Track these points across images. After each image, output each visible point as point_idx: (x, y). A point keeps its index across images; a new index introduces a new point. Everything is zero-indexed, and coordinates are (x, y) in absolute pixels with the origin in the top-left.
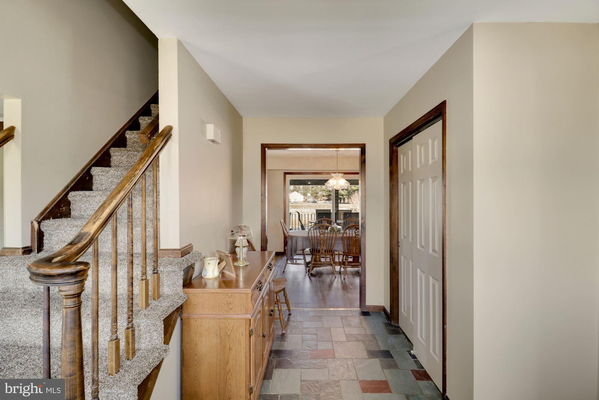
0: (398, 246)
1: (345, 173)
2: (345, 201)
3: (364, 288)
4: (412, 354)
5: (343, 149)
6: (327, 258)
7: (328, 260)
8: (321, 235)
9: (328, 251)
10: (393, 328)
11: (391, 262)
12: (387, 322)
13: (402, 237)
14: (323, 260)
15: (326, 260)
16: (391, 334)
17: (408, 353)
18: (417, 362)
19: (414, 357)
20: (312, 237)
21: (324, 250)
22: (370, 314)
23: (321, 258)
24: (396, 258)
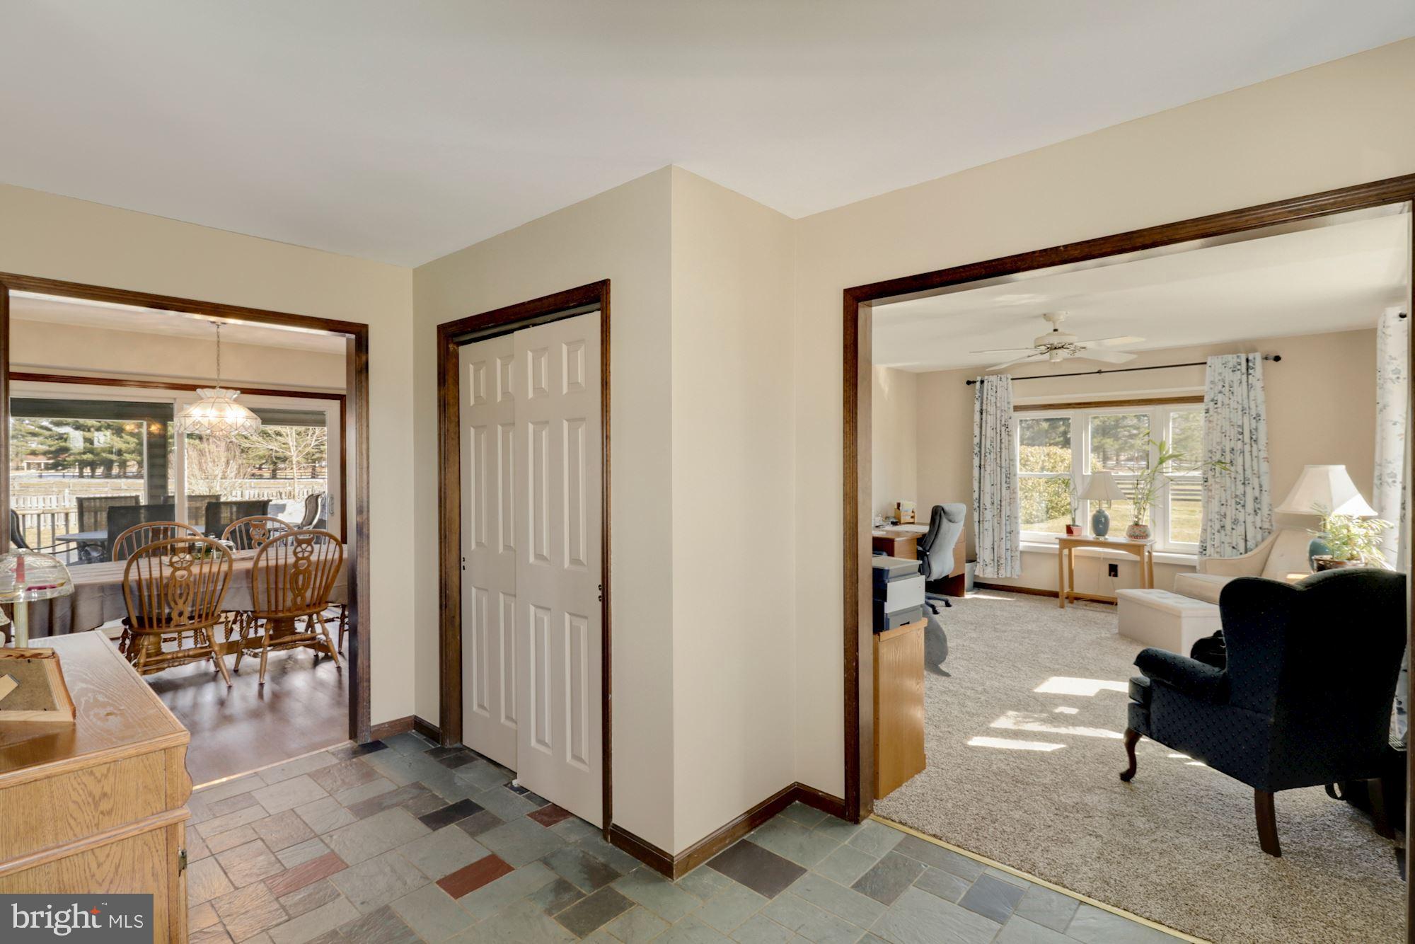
0: (460, 568)
1: (245, 391)
2: (129, 469)
3: (365, 684)
4: (516, 786)
5: (239, 322)
6: (184, 641)
7: (189, 644)
8: (179, 573)
9: (200, 616)
10: (454, 754)
11: (443, 608)
12: (433, 747)
13: (473, 546)
14: (167, 648)
15: (180, 646)
16: (456, 767)
17: (507, 789)
18: (533, 797)
19: (522, 790)
20: (139, 582)
21: (187, 614)
22: (383, 744)
23: (162, 644)
24: (456, 595)
